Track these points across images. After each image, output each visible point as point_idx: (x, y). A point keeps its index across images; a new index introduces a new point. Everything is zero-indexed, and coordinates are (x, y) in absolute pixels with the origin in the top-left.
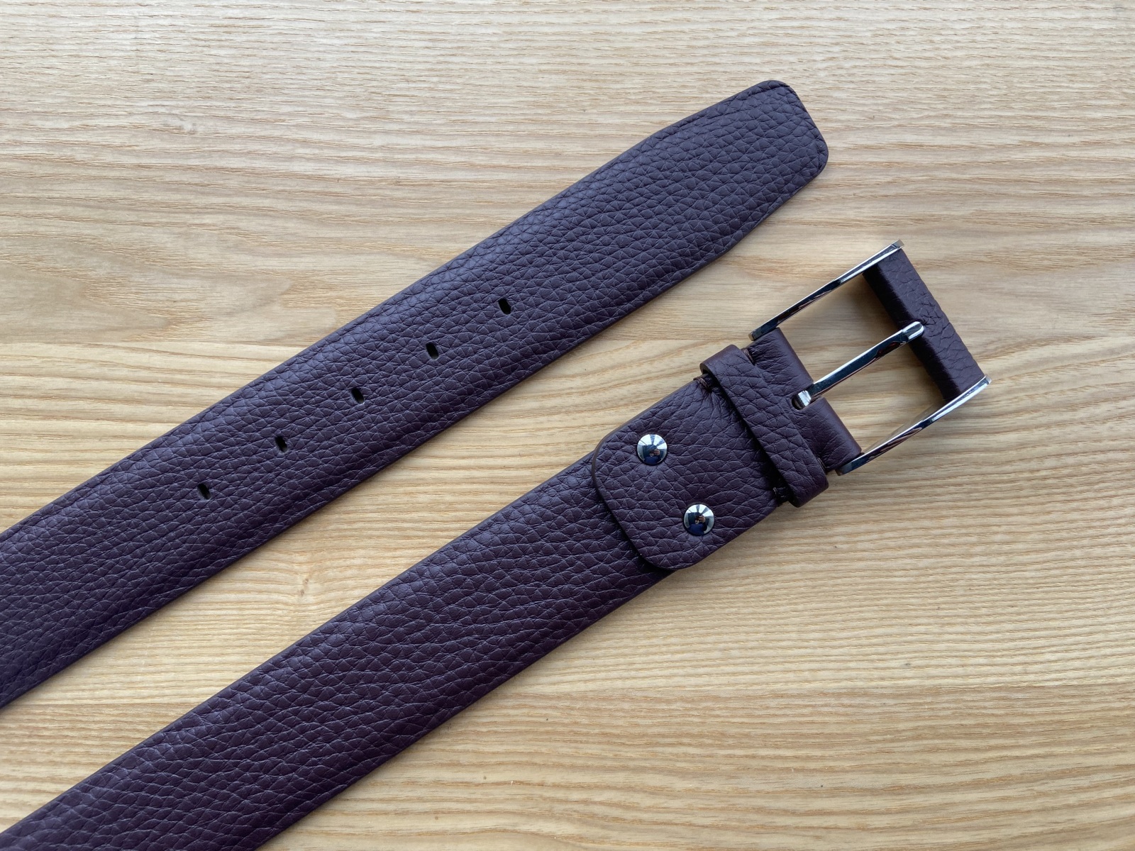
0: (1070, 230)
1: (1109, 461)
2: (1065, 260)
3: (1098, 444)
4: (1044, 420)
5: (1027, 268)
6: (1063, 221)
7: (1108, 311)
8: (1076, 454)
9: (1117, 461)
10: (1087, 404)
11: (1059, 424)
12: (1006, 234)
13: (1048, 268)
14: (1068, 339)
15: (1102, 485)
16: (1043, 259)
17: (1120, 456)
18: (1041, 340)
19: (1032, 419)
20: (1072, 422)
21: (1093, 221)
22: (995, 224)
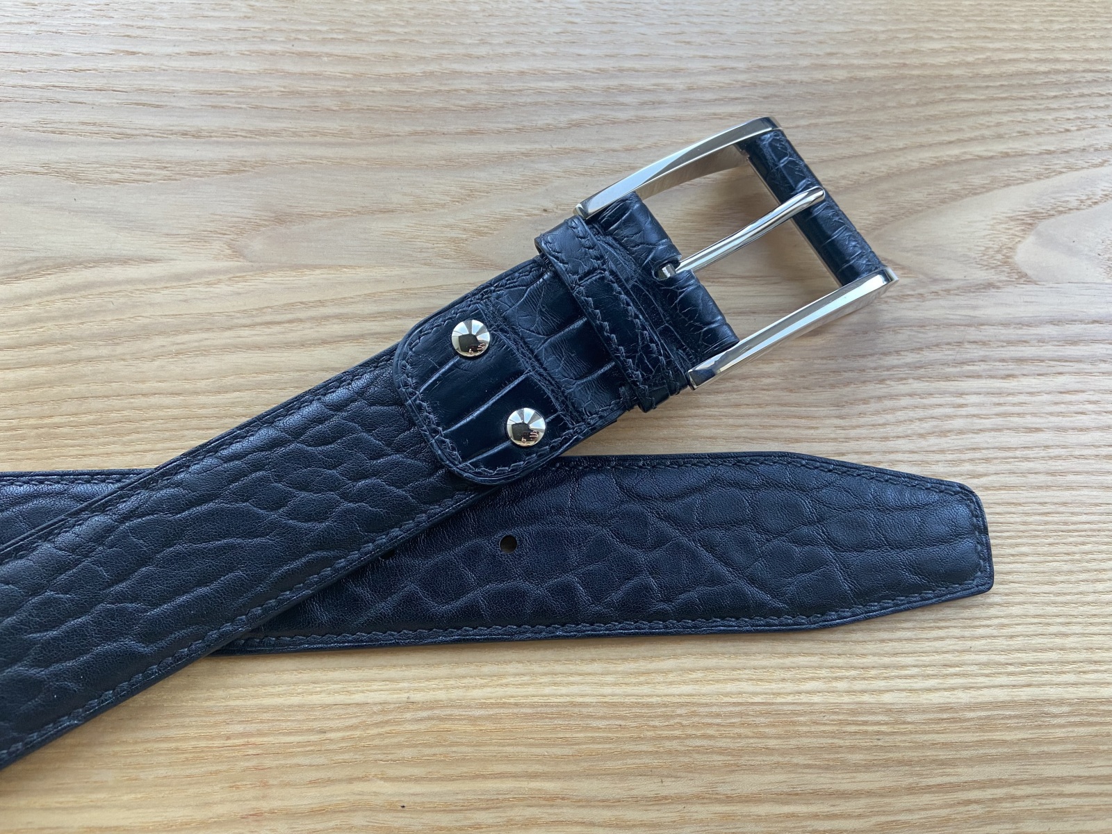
0: (154, 142)
1: (150, 407)
2: (141, 174)
3: (141, 386)
4: (72, 355)
5: (90, 181)
6: (147, 132)
7: (185, 232)
8: (107, 397)
9: (161, 407)
10: (134, 336)
11: (89, 360)
12: (73, 144)
13: (116, 182)
14: (125, 261)
15: (134, 436)
16: (112, 172)
17: (168, 401)
18: (89, 262)
19: (57, 353)
20: (109, 358)
21: (185, 134)
22: (61, 133)
